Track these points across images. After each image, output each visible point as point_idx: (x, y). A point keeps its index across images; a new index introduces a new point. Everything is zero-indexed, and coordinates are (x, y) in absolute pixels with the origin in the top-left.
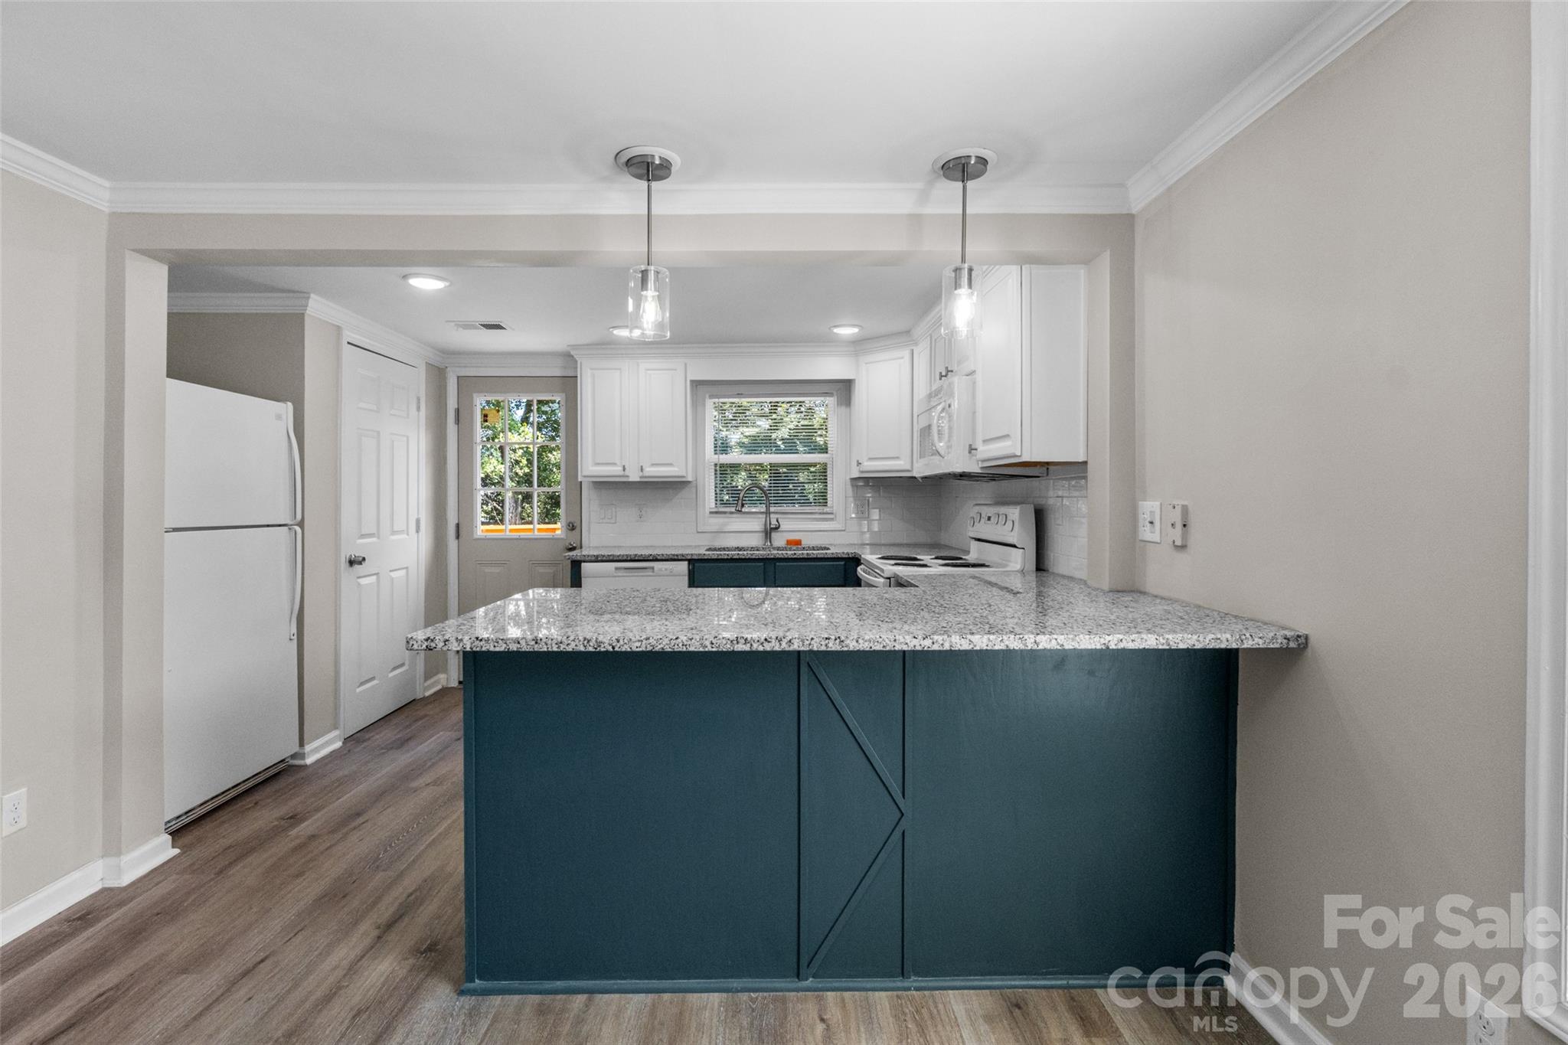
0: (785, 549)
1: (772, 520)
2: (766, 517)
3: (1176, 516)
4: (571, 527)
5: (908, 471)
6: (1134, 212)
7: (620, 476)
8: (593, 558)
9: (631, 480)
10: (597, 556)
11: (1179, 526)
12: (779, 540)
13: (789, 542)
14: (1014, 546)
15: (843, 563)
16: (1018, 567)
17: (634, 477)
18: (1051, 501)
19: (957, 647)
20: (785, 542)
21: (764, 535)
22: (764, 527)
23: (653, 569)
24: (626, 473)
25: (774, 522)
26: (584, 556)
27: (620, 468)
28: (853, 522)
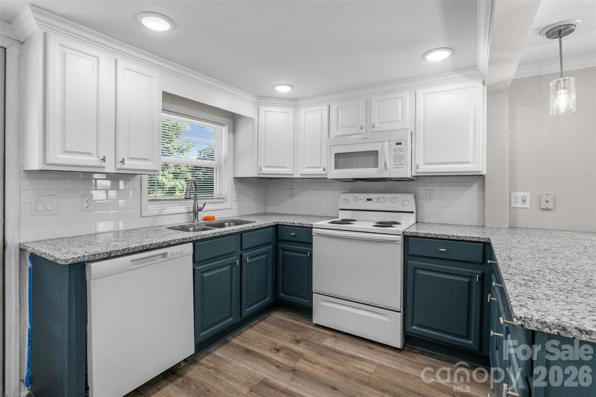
2: (195, 202)
8: (105, 256)
13: (205, 219)
14: (412, 213)
15: (272, 228)
16: (414, 222)
17: (110, 168)
21: (192, 214)
22: (192, 209)
23: (164, 255)
24: (103, 164)
25: (200, 206)
26: (94, 255)
27: (96, 159)
28: (235, 203)
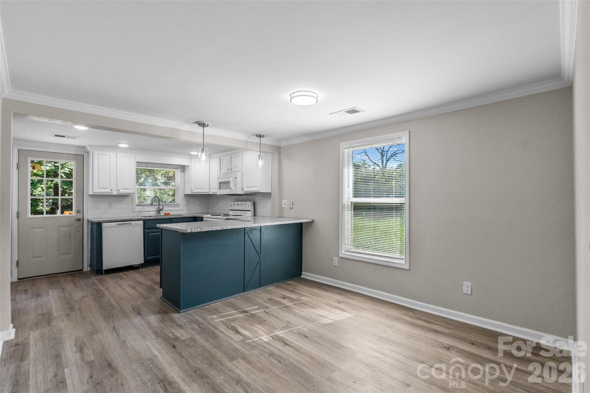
0: (163, 216)
1: (160, 207)
2: (158, 206)
3: (291, 203)
4: (78, 212)
5: (208, 193)
6: (281, 146)
7: (109, 193)
8: (107, 221)
9: (113, 194)
10: (109, 220)
11: (292, 204)
12: (162, 213)
13: (165, 214)
14: (249, 211)
15: (191, 219)
16: (250, 215)
17: (114, 193)
18: (257, 201)
19: (276, 224)
20: (164, 214)
21: (157, 212)
22: (157, 209)
23: (130, 224)
24: (112, 192)
25: (161, 208)
26: (104, 221)
27: (109, 190)
28: (185, 207)
